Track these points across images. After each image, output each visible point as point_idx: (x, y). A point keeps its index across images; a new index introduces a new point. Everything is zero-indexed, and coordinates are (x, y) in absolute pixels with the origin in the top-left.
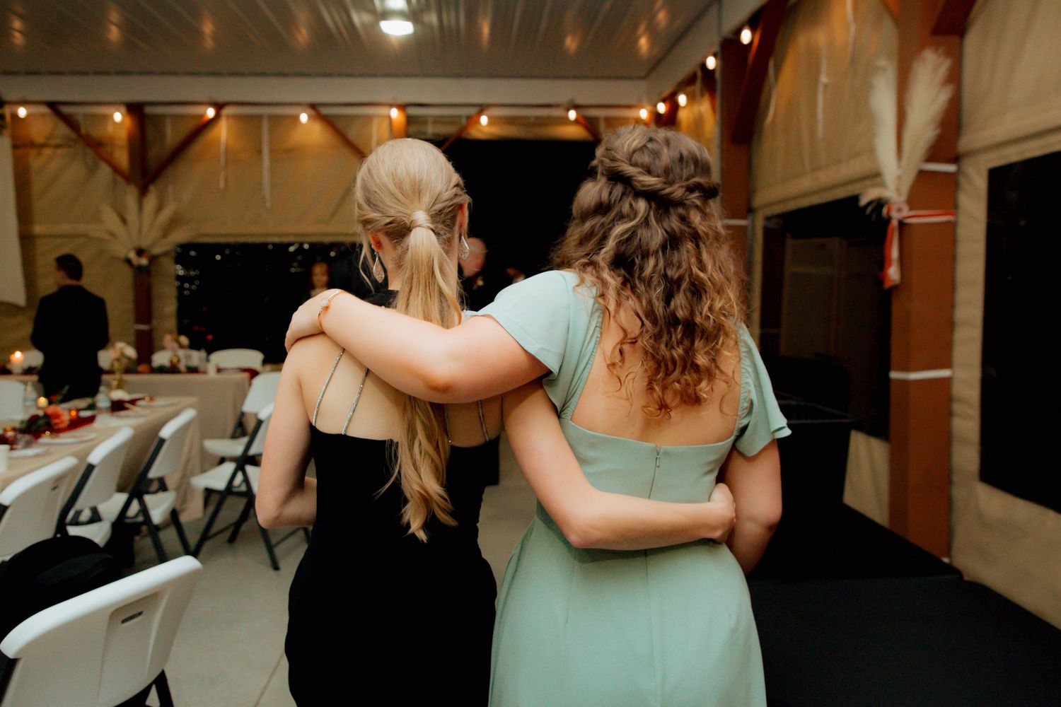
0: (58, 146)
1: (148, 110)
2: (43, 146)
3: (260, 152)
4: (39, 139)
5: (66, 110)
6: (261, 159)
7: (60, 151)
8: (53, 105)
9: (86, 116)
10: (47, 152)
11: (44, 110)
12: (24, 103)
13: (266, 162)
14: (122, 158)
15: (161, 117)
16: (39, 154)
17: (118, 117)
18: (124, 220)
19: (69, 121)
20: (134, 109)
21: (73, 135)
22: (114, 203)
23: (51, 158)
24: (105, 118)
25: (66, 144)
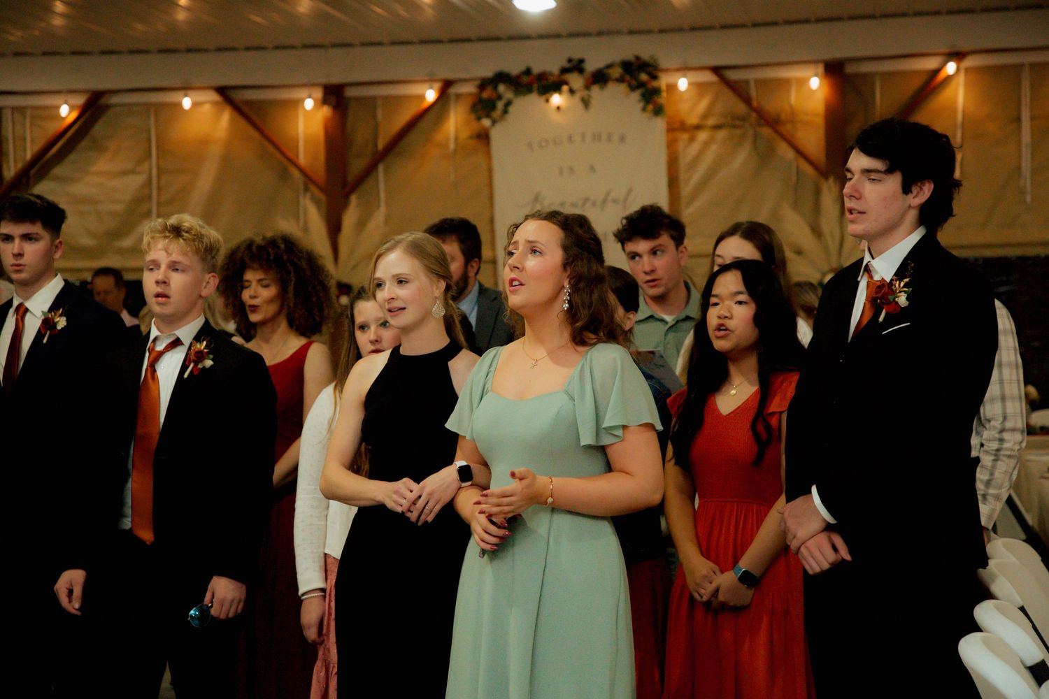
0: (717, 127)
1: (850, 69)
2: (698, 127)
3: (1019, 119)
4: (693, 120)
5: (733, 75)
6: (1019, 129)
7: (721, 134)
8: (717, 70)
9: (762, 83)
10: (702, 136)
11: (709, 77)
12: (684, 69)
13: (1026, 137)
14: (813, 139)
15: (868, 78)
16: (692, 139)
17: (815, 83)
18: (816, 231)
19: (739, 90)
20: (834, 70)
21: (741, 108)
22: (796, 206)
23: (707, 144)
24: (785, 83)
25: (731, 122)
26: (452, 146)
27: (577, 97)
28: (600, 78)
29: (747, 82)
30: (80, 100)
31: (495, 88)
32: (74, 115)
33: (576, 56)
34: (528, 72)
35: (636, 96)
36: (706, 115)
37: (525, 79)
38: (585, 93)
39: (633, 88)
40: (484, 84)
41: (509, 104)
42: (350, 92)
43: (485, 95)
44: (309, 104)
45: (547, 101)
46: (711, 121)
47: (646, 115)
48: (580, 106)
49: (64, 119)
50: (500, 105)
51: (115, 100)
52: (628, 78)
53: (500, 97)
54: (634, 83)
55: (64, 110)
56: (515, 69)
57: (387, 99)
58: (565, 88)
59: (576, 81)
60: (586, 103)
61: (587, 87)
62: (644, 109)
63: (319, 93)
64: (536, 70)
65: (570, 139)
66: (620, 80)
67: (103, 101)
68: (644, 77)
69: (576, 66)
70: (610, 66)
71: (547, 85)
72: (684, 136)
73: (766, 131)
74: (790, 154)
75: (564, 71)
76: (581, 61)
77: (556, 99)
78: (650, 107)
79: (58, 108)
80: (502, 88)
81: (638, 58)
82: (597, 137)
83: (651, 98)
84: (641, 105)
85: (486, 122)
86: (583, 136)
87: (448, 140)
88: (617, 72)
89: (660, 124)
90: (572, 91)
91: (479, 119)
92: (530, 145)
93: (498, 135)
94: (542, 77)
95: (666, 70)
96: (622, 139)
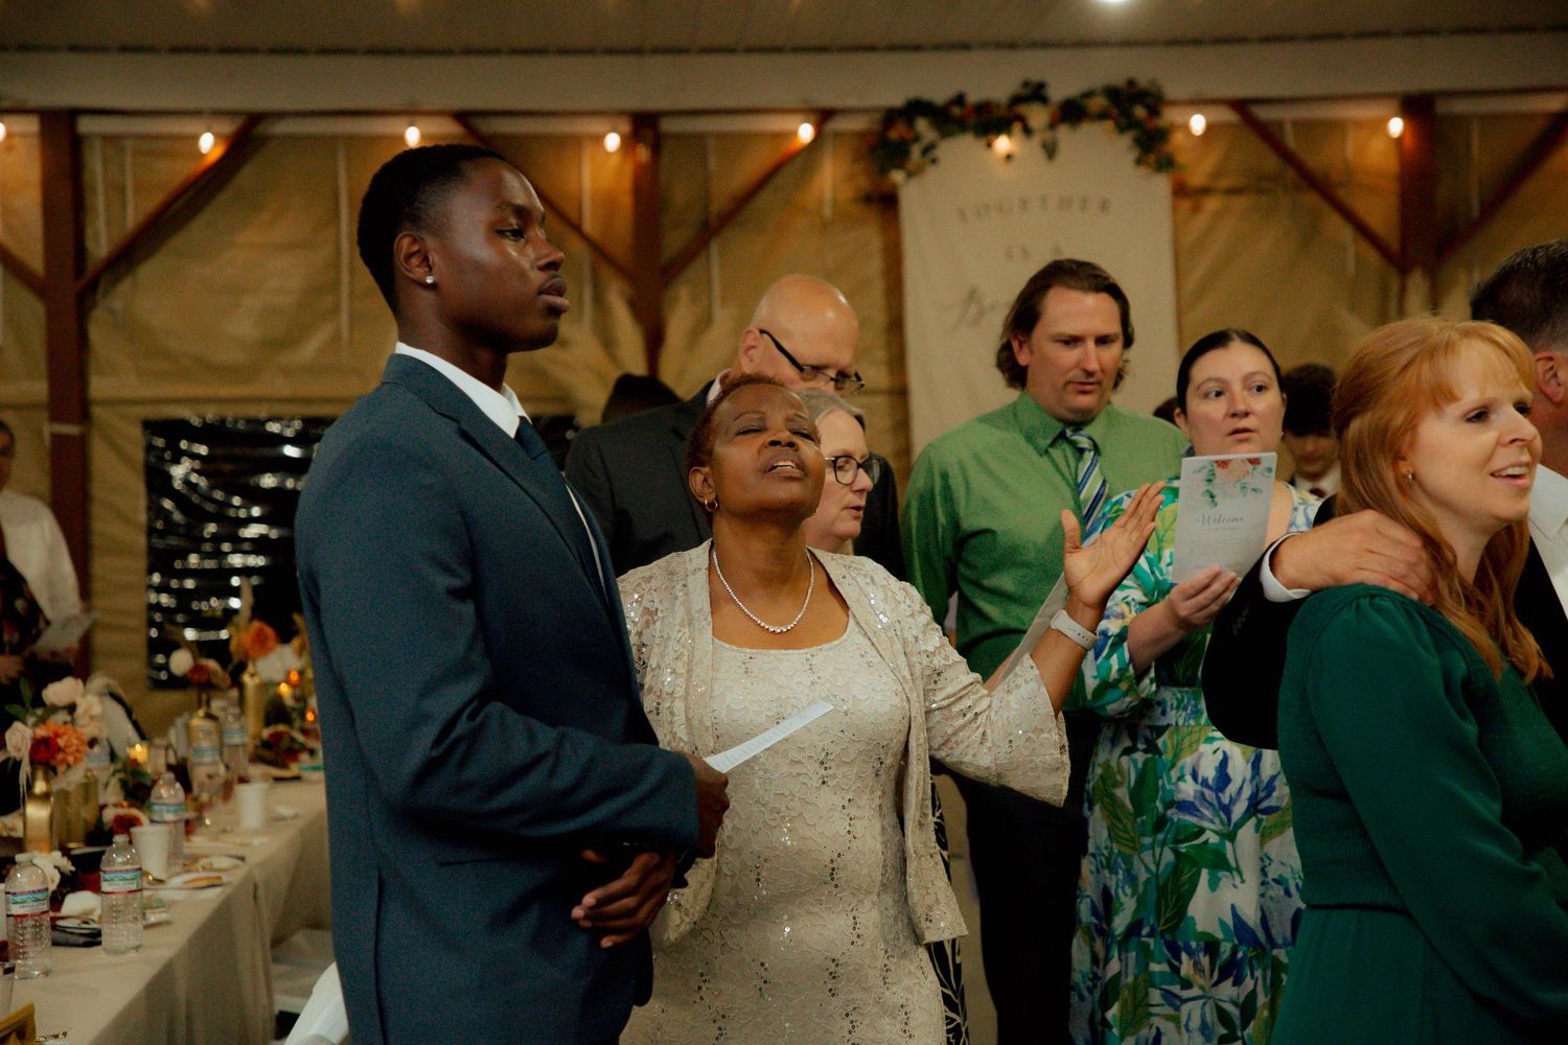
0: (1234, 191)
1: (1441, 107)
2: (1205, 191)
5: (1264, 114)
7: (1241, 202)
8: (1241, 106)
9: (1301, 126)
10: (1212, 204)
11: (1227, 115)
12: (1199, 103)
14: (1380, 212)
17: (1396, 126)
19: (1268, 134)
20: (1418, 109)
21: (1271, 162)
22: (1353, 308)
23: (1219, 215)
24: (1336, 127)
25: (1255, 185)
26: (828, 212)
27: (1037, 140)
28: (1072, 112)
29: (1280, 124)
30: (228, 127)
31: (910, 124)
32: (218, 152)
33: (1035, 77)
34: (959, 100)
35: (1125, 141)
36: (1217, 174)
37: (956, 111)
38: (1048, 135)
39: (1122, 129)
40: (891, 117)
41: (928, 149)
42: (669, 126)
43: (893, 135)
44: (613, 141)
45: (989, 145)
46: (1225, 183)
47: (1143, 171)
48: (1041, 155)
49: (204, 155)
50: (916, 151)
51: (281, 128)
52: (1115, 112)
53: (917, 139)
54: (1123, 121)
55: (207, 143)
56: (939, 95)
57: (723, 137)
58: (1017, 128)
59: (1038, 116)
60: (1050, 150)
61: (1052, 126)
62: (1139, 162)
63: (626, 127)
64: (974, 97)
65: (1024, 204)
66: (1103, 116)
67: (261, 129)
68: (1140, 112)
69: (1036, 93)
70: (1089, 95)
71: (989, 121)
72: (1185, 204)
73: (1311, 199)
74: (1347, 233)
75: (1017, 100)
76: (1041, 86)
77: (1003, 144)
78: (1152, 158)
79: (196, 138)
80: (922, 125)
81: (1131, 83)
82: (1065, 203)
83: (1152, 145)
84: (1133, 155)
85: (898, 176)
86: (1044, 200)
87: (821, 203)
88: (1098, 103)
89: (1161, 185)
90: (1027, 131)
91: (883, 171)
92: (962, 213)
93: (913, 195)
94: (984, 108)
95: (1174, 103)
96: (1104, 206)
